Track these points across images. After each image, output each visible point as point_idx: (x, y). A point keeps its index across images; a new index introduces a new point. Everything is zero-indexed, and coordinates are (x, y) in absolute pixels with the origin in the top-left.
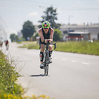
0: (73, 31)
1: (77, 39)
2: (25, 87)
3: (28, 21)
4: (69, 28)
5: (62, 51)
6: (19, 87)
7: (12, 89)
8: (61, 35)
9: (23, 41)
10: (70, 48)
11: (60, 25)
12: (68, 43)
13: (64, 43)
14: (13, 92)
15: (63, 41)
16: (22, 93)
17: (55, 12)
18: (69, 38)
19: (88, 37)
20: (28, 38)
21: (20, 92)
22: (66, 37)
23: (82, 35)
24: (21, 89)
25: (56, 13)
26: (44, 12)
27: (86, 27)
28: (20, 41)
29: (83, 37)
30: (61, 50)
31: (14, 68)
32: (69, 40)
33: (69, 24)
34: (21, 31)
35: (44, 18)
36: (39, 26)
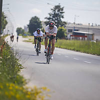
0: (77, 30)
1: (81, 38)
2: (27, 78)
3: (35, 17)
4: (74, 27)
5: (66, 49)
6: (22, 78)
7: (14, 79)
8: (66, 33)
9: (29, 35)
10: (73, 46)
11: (66, 23)
12: (72, 41)
13: (68, 41)
14: (15, 82)
15: (67, 39)
16: (24, 84)
17: (62, 10)
18: (74, 37)
19: (91, 37)
21: (22, 82)
22: (71, 36)
23: (86, 35)
24: (23, 80)
26: (52, 9)
27: (90, 27)
28: (26, 35)
29: (87, 37)
30: (65, 47)
31: (18, 60)
32: (73, 39)
33: (74, 23)
34: (28, 25)
35: (51, 15)
36: (45, 22)
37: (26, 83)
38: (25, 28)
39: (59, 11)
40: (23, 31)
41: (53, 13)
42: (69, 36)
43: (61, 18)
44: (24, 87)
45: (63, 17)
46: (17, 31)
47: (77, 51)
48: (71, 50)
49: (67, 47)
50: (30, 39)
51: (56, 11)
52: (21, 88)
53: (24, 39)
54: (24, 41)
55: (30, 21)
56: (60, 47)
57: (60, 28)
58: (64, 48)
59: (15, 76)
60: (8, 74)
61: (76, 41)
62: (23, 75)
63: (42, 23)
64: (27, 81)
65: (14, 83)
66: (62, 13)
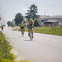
0: (47, 20)
1: (50, 25)
2: (16, 55)
4: (45, 18)
5: (40, 33)
6: (12, 55)
7: (7, 56)
8: (40, 23)
9: (16, 26)
10: (45, 31)
11: (39, 16)
12: (44, 28)
13: (41, 28)
15: (41, 26)
18: (45, 25)
19: (56, 24)
20: (19, 24)
22: (43, 24)
23: (53, 23)
26: (29, 8)
27: (55, 18)
28: (14, 26)
31: (9, 43)
32: (44, 26)
33: (45, 16)
35: (29, 12)
36: (26, 16)
37: (16, 58)
38: (13, 21)
39: (34, 8)
40: (12, 23)
41: (30, 10)
42: (42, 24)
43: (36, 13)
45: (37, 12)
47: (48, 34)
48: (43, 33)
49: (41, 32)
50: (16, 28)
51: (32, 9)
54: (12, 30)
55: (16, 16)
57: (36, 20)
58: (39, 33)
62: (13, 53)
63: (23, 17)
64: (16, 57)
65: (7, 58)
66: (36, 9)
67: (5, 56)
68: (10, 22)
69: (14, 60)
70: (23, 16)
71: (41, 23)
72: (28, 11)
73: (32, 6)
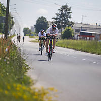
1: (88, 38)
3: (42, 17)
4: (82, 27)
5: (73, 49)
6: (29, 78)
7: (21, 80)
8: (73, 33)
10: (81, 46)
11: (73, 23)
12: (79, 42)
13: (75, 41)
14: (23, 83)
15: (74, 39)
16: (31, 84)
18: (81, 37)
21: (29, 83)
22: (78, 36)
23: (93, 35)
24: (30, 81)
25: (70, 11)
26: (59, 9)
28: (33, 36)
29: (94, 37)
32: (80, 39)
33: (82, 23)
34: (35, 26)
35: (58, 16)
36: (52, 22)
38: (32, 28)
39: (66, 11)
40: (30, 31)
41: (60, 13)
42: (76, 36)
43: (68, 18)
44: (32, 88)
45: (70, 17)
46: (24, 31)
47: (84, 51)
51: (63, 11)
52: (28, 89)
53: (31, 39)
54: (30, 42)
55: (37, 21)
56: (67, 48)
57: (67, 28)
58: (71, 49)
59: (22, 77)
60: (15, 75)
61: (83, 41)
64: (34, 82)
65: (21, 83)
66: (70, 13)
67: (18, 79)
68: (28, 29)
69: (31, 86)
70: (48, 22)
71: (76, 34)
72: (56, 14)
73: (63, 6)
